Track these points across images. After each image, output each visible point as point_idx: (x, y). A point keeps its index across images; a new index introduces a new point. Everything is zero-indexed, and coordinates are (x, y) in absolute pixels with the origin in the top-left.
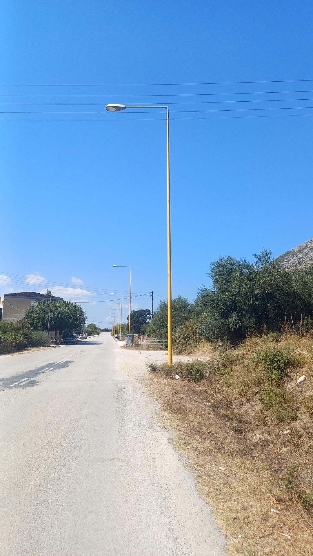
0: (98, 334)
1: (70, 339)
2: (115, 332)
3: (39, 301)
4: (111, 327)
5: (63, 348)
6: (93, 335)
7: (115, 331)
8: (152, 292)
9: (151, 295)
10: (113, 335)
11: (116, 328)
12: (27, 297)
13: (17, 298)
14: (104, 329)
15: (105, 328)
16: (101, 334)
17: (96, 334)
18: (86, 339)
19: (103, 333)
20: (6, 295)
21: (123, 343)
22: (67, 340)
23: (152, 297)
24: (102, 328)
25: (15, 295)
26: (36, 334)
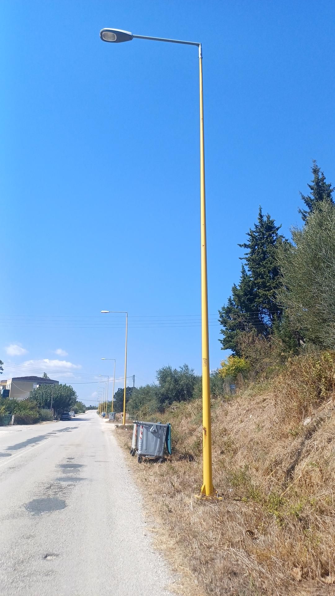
0: (84, 412)
1: (65, 416)
2: (102, 410)
3: (40, 384)
4: (97, 404)
5: (61, 423)
6: (79, 413)
7: (102, 408)
8: (134, 376)
9: (133, 378)
10: (99, 413)
11: (102, 406)
12: (30, 381)
13: (22, 381)
14: (89, 406)
15: (91, 406)
16: (87, 412)
17: (81, 412)
18: (74, 416)
19: (88, 411)
20: (12, 379)
21: (107, 420)
22: (63, 417)
23: (134, 380)
24: (87, 406)
25: (19, 379)
26: (44, 411)
